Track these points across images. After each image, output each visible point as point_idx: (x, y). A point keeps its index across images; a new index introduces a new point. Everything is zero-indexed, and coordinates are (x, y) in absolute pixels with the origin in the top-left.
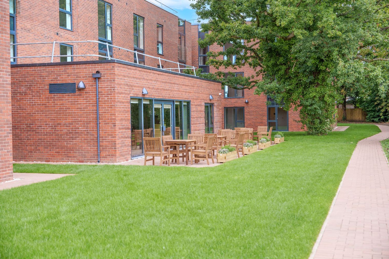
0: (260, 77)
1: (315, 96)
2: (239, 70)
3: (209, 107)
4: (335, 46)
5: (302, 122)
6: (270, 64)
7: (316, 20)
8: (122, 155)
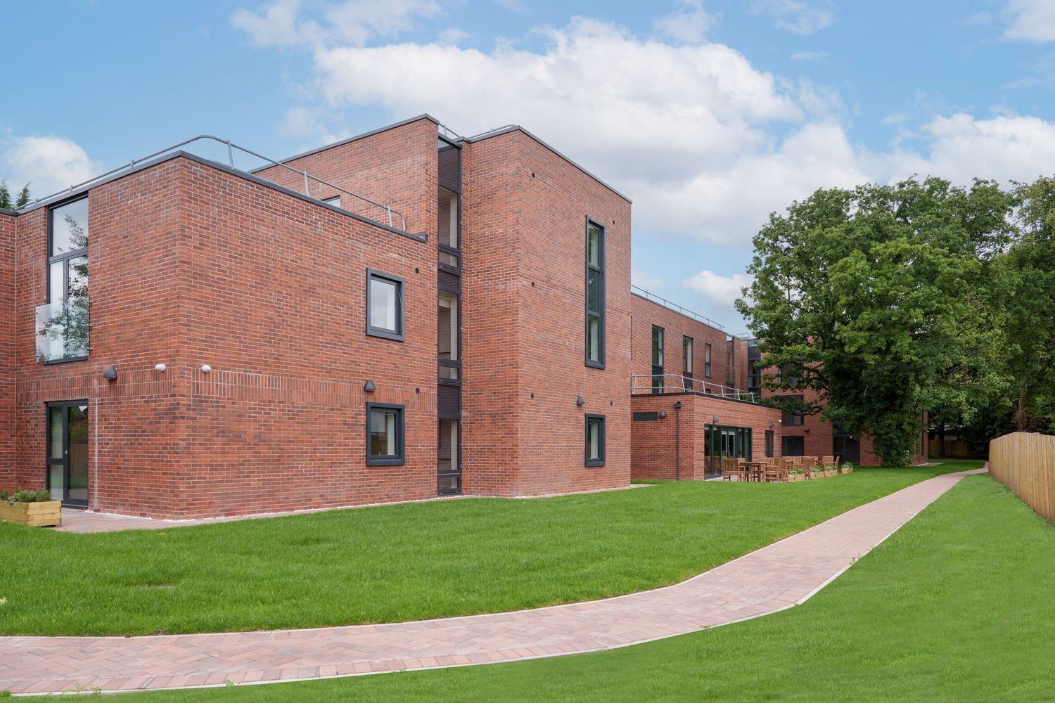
0: (825, 402)
1: (891, 424)
2: (798, 393)
3: (769, 434)
4: (911, 371)
5: (876, 453)
6: (837, 387)
7: (890, 344)
8: (698, 476)
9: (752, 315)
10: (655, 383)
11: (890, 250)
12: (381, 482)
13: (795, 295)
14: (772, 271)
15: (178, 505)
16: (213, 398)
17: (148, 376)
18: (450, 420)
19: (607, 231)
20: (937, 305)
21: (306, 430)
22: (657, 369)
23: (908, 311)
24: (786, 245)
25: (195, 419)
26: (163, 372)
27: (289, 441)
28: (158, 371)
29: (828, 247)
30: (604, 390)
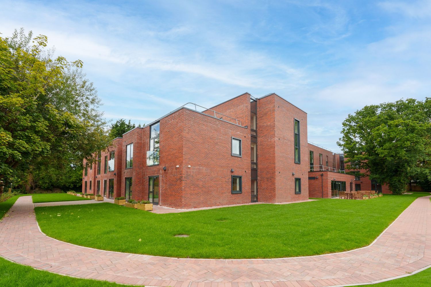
0: (369, 173)
1: (396, 180)
2: (359, 170)
3: (351, 183)
4: (406, 162)
5: (390, 190)
6: (374, 168)
7: (396, 154)
8: (330, 197)
9: (343, 146)
10: (311, 168)
11: (396, 123)
12: (235, 198)
13: (358, 139)
14: (349, 133)
15: (182, 205)
16: (191, 175)
17: (174, 169)
18: (254, 180)
19: (300, 122)
20: (416, 140)
21: (215, 183)
22: (312, 164)
23: (404, 142)
24: (354, 124)
25: (186, 181)
26: (178, 168)
27: (211, 187)
28: (177, 167)
29: (371, 124)
30: (300, 171)
